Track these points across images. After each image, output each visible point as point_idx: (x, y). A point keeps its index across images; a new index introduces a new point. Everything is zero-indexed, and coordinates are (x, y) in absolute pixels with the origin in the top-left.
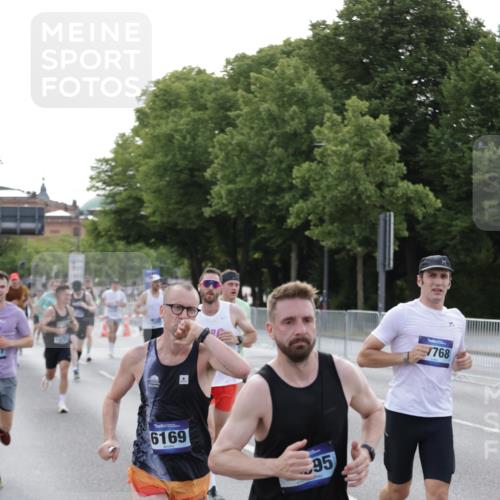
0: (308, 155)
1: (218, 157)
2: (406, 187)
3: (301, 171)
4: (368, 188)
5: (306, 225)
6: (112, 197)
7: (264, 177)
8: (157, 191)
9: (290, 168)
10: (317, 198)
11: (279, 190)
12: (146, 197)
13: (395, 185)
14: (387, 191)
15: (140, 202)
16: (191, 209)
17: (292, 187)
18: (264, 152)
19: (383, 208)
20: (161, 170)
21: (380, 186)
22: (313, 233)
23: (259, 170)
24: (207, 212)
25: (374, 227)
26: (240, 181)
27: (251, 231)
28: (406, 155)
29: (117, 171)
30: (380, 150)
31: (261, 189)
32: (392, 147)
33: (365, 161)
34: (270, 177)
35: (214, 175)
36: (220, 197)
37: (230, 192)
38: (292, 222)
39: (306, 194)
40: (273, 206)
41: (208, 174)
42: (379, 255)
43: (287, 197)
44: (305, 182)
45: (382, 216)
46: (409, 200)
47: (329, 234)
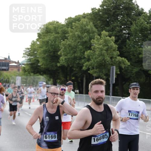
0: (89, 48)
1: (62, 48)
2: (119, 58)
3: (87, 53)
4: (108, 58)
5: (89, 69)
6: (30, 60)
7: (76, 55)
8: (44, 58)
9: (84, 52)
10: (92, 61)
11: (80, 59)
12: (40, 60)
13: (116, 58)
14: (113, 60)
15: (38, 61)
16: (54, 64)
17: (84, 58)
18: (76, 47)
19: (112, 65)
20: (45, 52)
21: (111, 58)
22: (91, 72)
23: (75, 52)
24: (59, 65)
25: (109, 70)
26: (69, 56)
27: (72, 71)
28: (119, 49)
29: (31, 52)
30: (112, 47)
31: (75, 58)
32: (115, 46)
33: (107, 50)
34: (78, 54)
35: (61, 53)
36: (63, 60)
37: (66, 59)
38: (84, 68)
39: (89, 60)
40: (79, 63)
41: (59, 53)
42: (111, 79)
43: (83, 61)
44: (89, 56)
45: (112, 67)
46: (120, 62)
47: (95, 72)
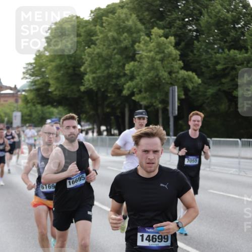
0: (133, 58)
1: (87, 60)
2: (183, 73)
3: (129, 66)
4: (164, 74)
5: (133, 94)
6: (34, 83)
7: (111, 70)
8: (57, 79)
9: (124, 65)
10: (138, 79)
11: (118, 77)
12: (51, 82)
13: (178, 72)
14: (174, 75)
15: (48, 84)
16: (74, 87)
17: (125, 75)
18: (111, 57)
19: (172, 84)
20: (59, 68)
21: (170, 73)
22: (136, 98)
23: (108, 67)
24: (82, 88)
25: (167, 94)
26: (99, 73)
27: (105, 98)
28: (183, 57)
29: (37, 69)
30: (170, 54)
31: (109, 76)
32: (176, 53)
33: (162, 60)
34: (114, 70)
35: (85, 70)
36: (89, 80)
37: (94, 78)
38: (125, 92)
39: (132, 78)
40: (116, 85)
41: (82, 69)
42: (170, 108)
43: (123, 80)
44: (132, 72)
45: (171, 88)
46: (185, 80)
47: (144, 98)
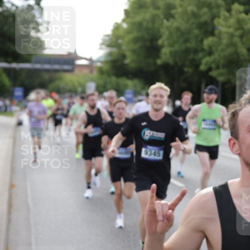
0: (212, 33)
1: (165, 33)
3: (208, 42)
4: (242, 50)
5: (210, 69)
6: (110, 54)
8: (134, 51)
10: (216, 56)
11: (196, 51)
12: (128, 54)
15: (124, 56)
16: (150, 60)
17: (203, 50)
18: (189, 32)
20: (136, 40)
22: (214, 73)
23: (187, 41)
24: (159, 62)
26: (177, 47)
31: (187, 51)
33: (241, 37)
34: (192, 44)
35: (163, 43)
36: (166, 54)
37: (171, 52)
38: (203, 67)
39: (210, 53)
40: (193, 60)
41: (160, 42)
43: (201, 55)
44: (210, 47)
47: (221, 74)
